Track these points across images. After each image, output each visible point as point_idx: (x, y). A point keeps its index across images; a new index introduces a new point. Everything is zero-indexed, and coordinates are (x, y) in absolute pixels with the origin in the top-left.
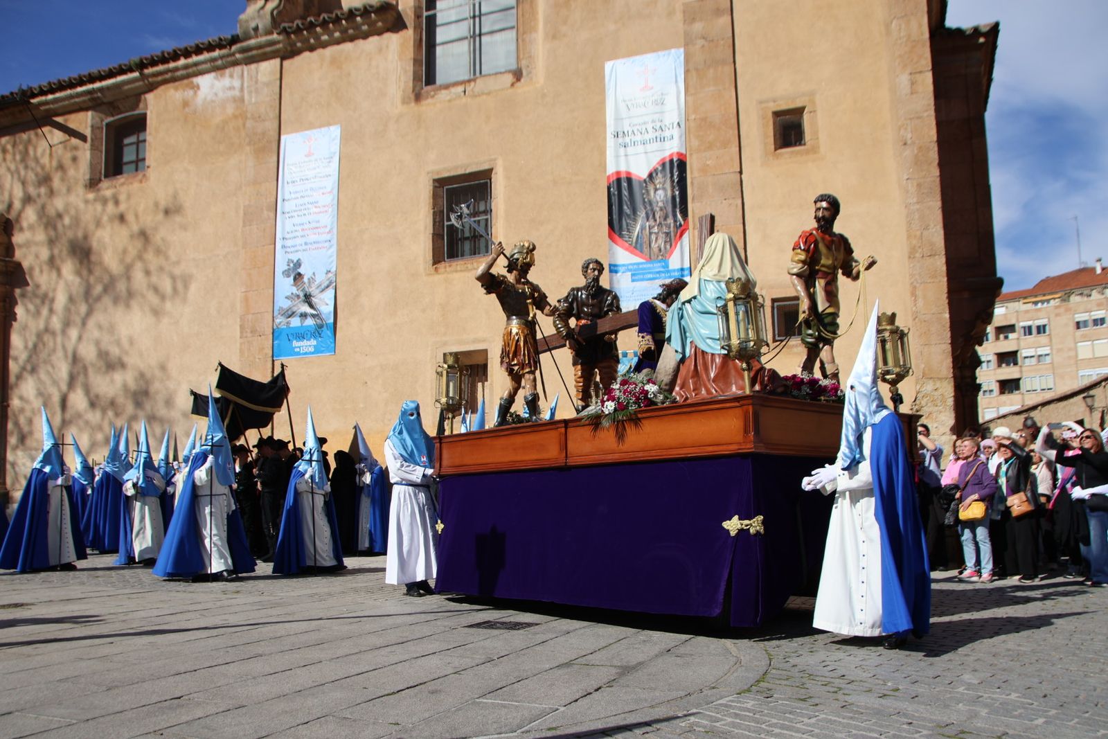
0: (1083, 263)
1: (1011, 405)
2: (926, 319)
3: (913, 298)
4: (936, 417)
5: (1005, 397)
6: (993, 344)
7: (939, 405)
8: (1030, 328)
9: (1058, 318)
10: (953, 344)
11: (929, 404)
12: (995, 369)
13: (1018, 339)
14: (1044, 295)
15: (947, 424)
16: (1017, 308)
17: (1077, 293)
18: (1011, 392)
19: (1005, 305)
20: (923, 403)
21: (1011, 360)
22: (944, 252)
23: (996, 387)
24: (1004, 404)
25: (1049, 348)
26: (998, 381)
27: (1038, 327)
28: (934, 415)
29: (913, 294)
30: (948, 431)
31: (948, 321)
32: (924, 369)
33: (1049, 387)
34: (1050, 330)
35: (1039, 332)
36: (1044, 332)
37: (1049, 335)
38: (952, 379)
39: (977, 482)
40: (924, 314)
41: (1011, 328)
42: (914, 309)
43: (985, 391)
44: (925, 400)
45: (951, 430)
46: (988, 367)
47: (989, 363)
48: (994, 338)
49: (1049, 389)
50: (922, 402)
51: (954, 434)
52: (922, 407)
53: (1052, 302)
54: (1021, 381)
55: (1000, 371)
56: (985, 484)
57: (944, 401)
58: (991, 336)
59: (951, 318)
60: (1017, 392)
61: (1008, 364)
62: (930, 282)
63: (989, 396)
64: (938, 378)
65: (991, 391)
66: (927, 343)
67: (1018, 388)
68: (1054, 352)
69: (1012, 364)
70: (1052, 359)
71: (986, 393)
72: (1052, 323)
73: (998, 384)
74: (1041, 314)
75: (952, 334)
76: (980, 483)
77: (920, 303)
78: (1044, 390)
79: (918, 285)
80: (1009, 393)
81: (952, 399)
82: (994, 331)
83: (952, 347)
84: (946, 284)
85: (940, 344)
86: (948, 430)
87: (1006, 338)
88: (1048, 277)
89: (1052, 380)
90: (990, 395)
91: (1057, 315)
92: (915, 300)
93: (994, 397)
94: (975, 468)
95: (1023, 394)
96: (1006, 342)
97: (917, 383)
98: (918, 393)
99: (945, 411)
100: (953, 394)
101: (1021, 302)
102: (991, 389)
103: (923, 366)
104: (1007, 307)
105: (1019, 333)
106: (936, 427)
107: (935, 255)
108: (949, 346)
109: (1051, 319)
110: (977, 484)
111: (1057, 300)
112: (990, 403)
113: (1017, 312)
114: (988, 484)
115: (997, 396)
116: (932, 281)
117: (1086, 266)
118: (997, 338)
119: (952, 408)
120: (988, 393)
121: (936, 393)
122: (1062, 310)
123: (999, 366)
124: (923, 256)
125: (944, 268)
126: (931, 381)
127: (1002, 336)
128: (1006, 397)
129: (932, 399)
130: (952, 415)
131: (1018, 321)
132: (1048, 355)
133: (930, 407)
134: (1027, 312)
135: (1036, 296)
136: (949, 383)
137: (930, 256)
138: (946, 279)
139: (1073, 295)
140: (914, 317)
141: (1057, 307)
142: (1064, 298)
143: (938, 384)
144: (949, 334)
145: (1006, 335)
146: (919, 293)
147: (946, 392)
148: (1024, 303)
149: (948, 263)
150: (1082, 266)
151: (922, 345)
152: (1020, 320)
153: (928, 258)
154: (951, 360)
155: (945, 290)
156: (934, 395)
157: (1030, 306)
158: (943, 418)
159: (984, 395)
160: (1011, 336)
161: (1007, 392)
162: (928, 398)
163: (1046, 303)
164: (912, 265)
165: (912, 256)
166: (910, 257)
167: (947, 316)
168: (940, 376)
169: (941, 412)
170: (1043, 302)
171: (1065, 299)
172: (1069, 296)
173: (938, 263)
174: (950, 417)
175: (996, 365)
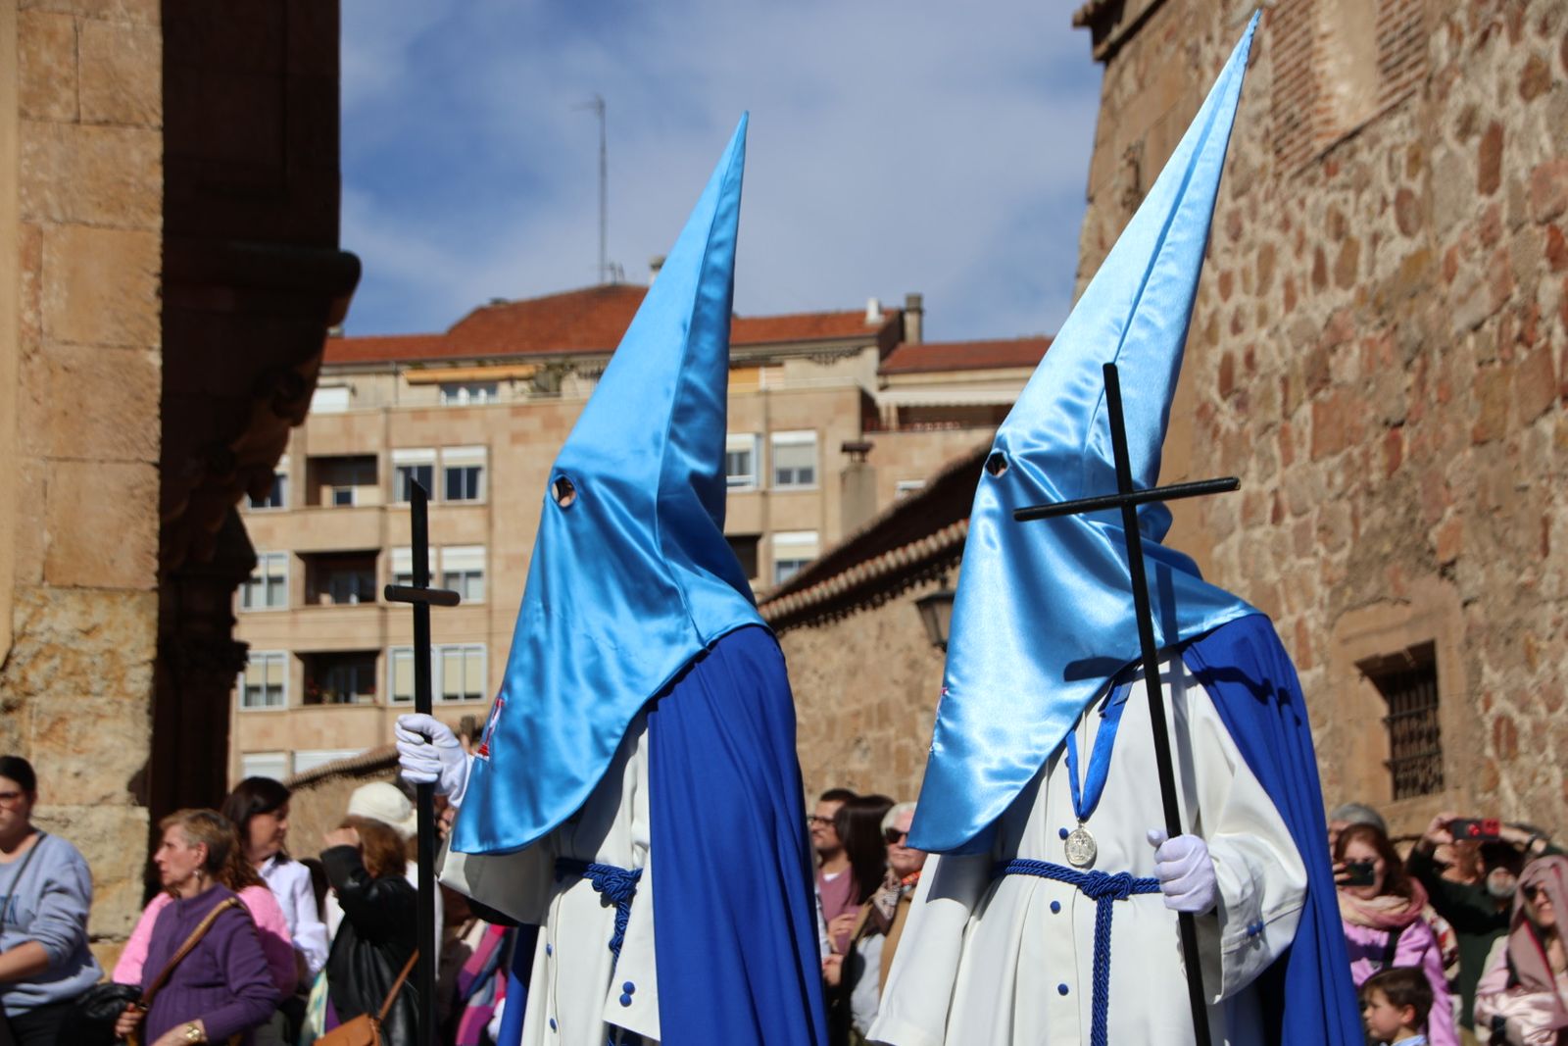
0: (612, 268)
1: (339, 746)
2: (73, 363)
3: (28, 276)
4: (82, 736)
5: (319, 717)
6: (297, 518)
7: (96, 688)
8: (426, 471)
9: (519, 449)
10: (166, 467)
11: (58, 686)
12: (294, 611)
13: (383, 509)
14: (481, 363)
15: (118, 765)
16: (389, 399)
17: (583, 369)
18: (343, 697)
19: (350, 380)
20: (35, 678)
21: (354, 584)
22: (157, 120)
23: (290, 677)
24: (317, 741)
25: (480, 551)
26: (301, 656)
27: (453, 475)
28: (75, 726)
29: (30, 259)
30: (121, 791)
31: (157, 379)
32: (49, 554)
33: (471, 690)
34: (490, 488)
35: (453, 492)
36: (472, 494)
37: (483, 506)
38: (154, 598)
39: (208, 975)
40: (66, 343)
41: (363, 468)
42: (29, 316)
43: (252, 690)
44: (44, 666)
45: (132, 786)
46: (270, 600)
47: (277, 588)
48: (301, 496)
49: (468, 697)
50: (32, 676)
51: (142, 804)
52: (28, 694)
53: (504, 389)
54: (380, 662)
55: (310, 615)
56: (235, 986)
57: (115, 675)
58: (291, 489)
59: (165, 369)
60: (365, 699)
61: (341, 598)
62: (98, 226)
63: (264, 708)
64: (100, 589)
65: (276, 689)
66: (71, 453)
67: (367, 685)
68: (499, 565)
69: (354, 599)
70: (489, 592)
71: (254, 697)
72: (498, 464)
73: (299, 666)
74: (463, 429)
75: (164, 429)
76: (218, 982)
77: (55, 300)
78: (454, 697)
79: (49, 228)
80: (336, 700)
81: (147, 671)
82: (302, 469)
83: (162, 477)
84: (157, 240)
85: (118, 461)
86: (120, 787)
87: (344, 499)
88: (497, 302)
89: (484, 663)
90: (269, 702)
91: (517, 438)
92: (36, 285)
93: (281, 714)
94: (202, 926)
95: (382, 709)
96: (341, 516)
97: (16, 601)
98: (17, 637)
99: (116, 716)
100: (150, 653)
101: (402, 381)
102: (273, 681)
103: (47, 537)
104: (353, 391)
105: (389, 488)
106: (77, 775)
107: (123, 125)
108: (153, 475)
109: (496, 451)
110: (207, 986)
111: (521, 386)
112: (266, 733)
113: (387, 411)
114: (244, 987)
115: (292, 711)
116: (107, 219)
117: (619, 280)
118: (313, 499)
119: (144, 705)
120: (261, 698)
121: (87, 645)
122: (533, 423)
123: (311, 600)
124: (77, 121)
125: (157, 180)
126: (72, 601)
127: (327, 494)
128: (323, 717)
129: (69, 669)
130: (143, 731)
131: (388, 445)
132: (476, 574)
133: (57, 694)
134: (420, 414)
135: (453, 364)
136: (140, 610)
137: (106, 123)
138: (157, 222)
139: (574, 375)
140: (28, 346)
141: (517, 411)
142: (542, 381)
143: (100, 613)
144: (156, 429)
145: (343, 489)
146: (52, 257)
147: (127, 640)
148: (413, 383)
149: (172, 163)
150: (609, 279)
151: (49, 458)
152: (395, 441)
153: (94, 130)
154: (157, 525)
155: (155, 263)
156: (76, 652)
157: (431, 396)
158: (108, 740)
159: (247, 703)
160: (361, 495)
161: (327, 697)
162: (56, 661)
163: (483, 393)
164: (29, 147)
165: (33, 112)
166: (23, 114)
167: (155, 359)
168: (107, 584)
169: (100, 716)
170: (473, 386)
171: (547, 386)
172: (559, 379)
173: (136, 156)
174: (134, 739)
175: (300, 598)
